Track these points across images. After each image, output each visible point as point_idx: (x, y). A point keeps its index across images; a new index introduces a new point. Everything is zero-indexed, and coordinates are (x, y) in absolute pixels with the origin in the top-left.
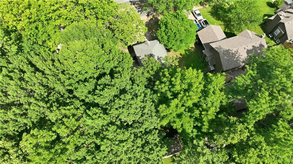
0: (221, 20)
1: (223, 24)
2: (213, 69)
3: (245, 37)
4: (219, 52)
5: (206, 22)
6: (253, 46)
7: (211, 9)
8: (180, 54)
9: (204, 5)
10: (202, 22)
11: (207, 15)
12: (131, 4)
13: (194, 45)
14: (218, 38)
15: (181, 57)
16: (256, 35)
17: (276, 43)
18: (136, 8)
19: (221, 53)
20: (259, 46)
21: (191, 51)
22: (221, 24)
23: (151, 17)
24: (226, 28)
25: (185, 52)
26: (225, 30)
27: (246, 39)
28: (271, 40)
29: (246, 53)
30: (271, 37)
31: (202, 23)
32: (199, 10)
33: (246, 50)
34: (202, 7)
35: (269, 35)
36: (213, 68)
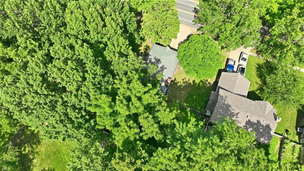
1: (259, 84)
2: (209, 114)
3: (261, 107)
5: (242, 70)
6: (258, 121)
7: (263, 62)
8: (193, 80)
9: (260, 55)
10: (240, 67)
11: (253, 65)
13: (213, 82)
16: (274, 114)
20: (265, 125)
27: (260, 110)
29: (245, 122)
30: (298, 131)
33: (247, 119)
35: (298, 128)
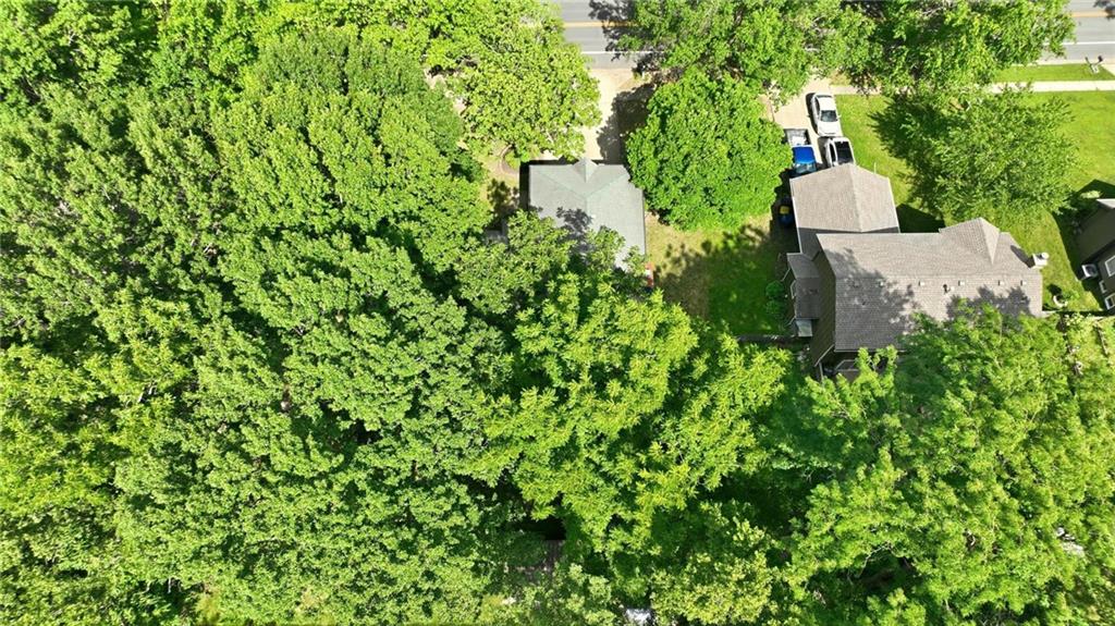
0: (908, 159)
1: (910, 176)
2: (806, 332)
3: (967, 245)
4: (837, 272)
5: (843, 152)
6: (983, 291)
7: (886, 106)
8: (703, 239)
9: (866, 87)
10: (831, 146)
11: (862, 125)
12: (592, 15)
13: (768, 224)
14: (861, 222)
15: (703, 253)
16: (1013, 248)
17: (1103, 306)
18: (606, 31)
19: (846, 280)
20: (1006, 295)
21: (751, 244)
22: (904, 175)
23: (646, 79)
24: (915, 195)
25: (725, 243)
26: (911, 200)
27: (969, 253)
28: (1086, 290)
29: (946, 310)
30: (1087, 275)
31: (828, 150)
32: (839, 99)
33: (948, 297)
34: (853, 90)
35: (1084, 267)
36: (810, 329)
